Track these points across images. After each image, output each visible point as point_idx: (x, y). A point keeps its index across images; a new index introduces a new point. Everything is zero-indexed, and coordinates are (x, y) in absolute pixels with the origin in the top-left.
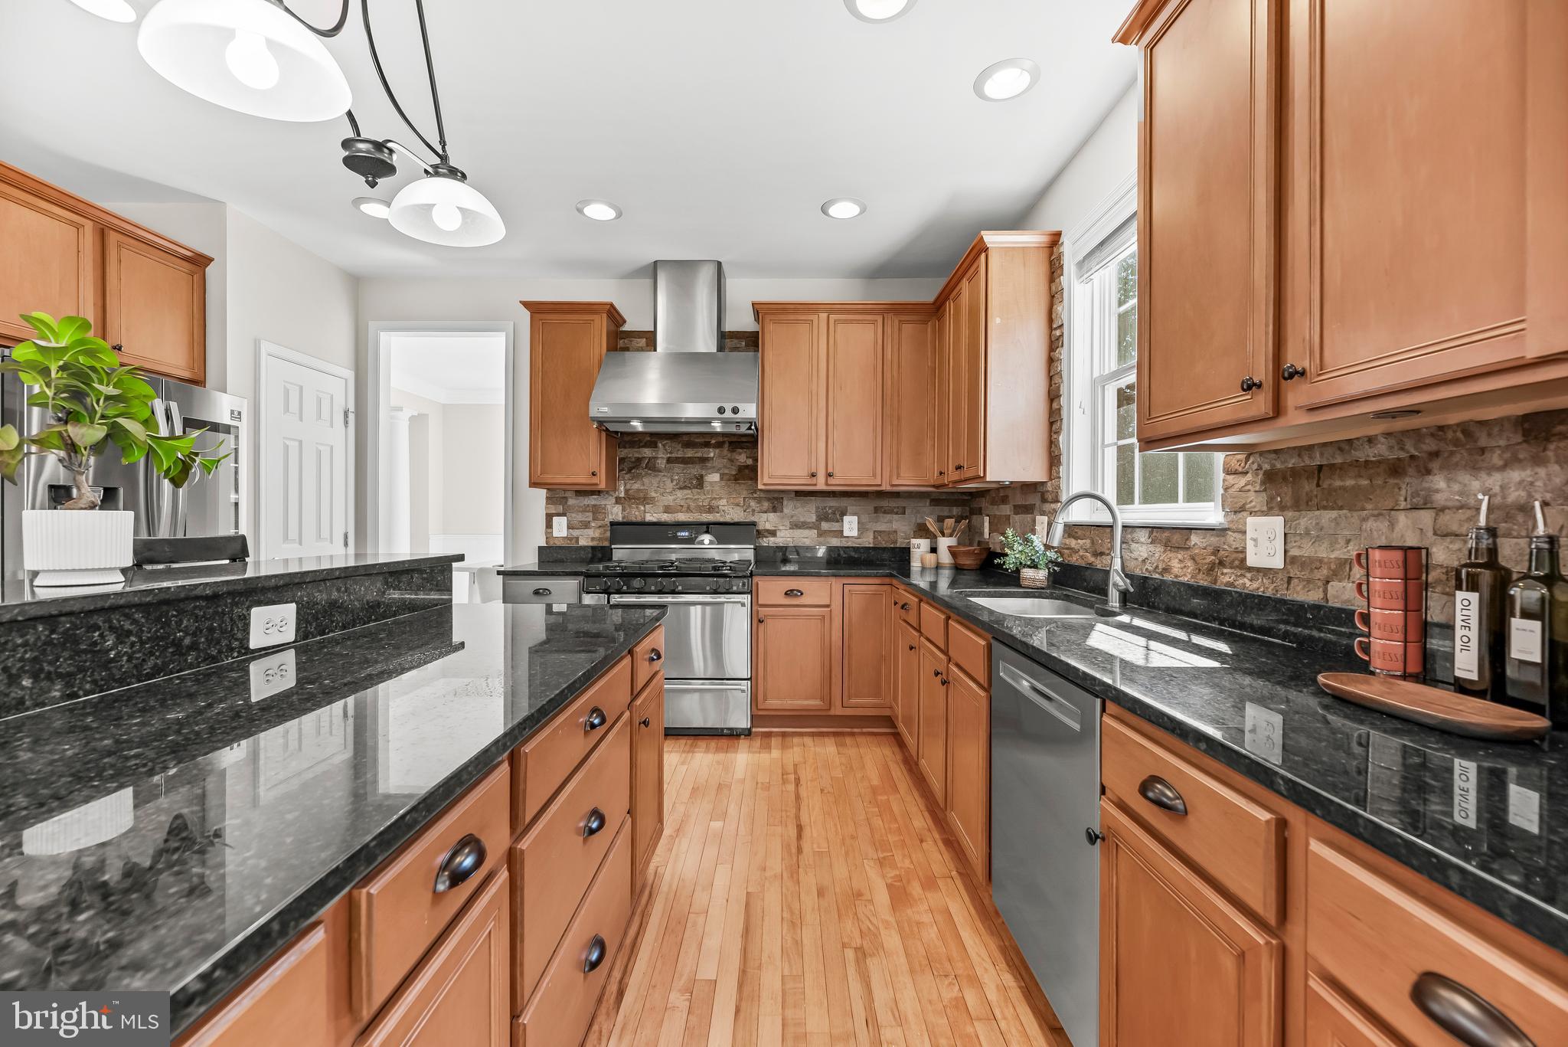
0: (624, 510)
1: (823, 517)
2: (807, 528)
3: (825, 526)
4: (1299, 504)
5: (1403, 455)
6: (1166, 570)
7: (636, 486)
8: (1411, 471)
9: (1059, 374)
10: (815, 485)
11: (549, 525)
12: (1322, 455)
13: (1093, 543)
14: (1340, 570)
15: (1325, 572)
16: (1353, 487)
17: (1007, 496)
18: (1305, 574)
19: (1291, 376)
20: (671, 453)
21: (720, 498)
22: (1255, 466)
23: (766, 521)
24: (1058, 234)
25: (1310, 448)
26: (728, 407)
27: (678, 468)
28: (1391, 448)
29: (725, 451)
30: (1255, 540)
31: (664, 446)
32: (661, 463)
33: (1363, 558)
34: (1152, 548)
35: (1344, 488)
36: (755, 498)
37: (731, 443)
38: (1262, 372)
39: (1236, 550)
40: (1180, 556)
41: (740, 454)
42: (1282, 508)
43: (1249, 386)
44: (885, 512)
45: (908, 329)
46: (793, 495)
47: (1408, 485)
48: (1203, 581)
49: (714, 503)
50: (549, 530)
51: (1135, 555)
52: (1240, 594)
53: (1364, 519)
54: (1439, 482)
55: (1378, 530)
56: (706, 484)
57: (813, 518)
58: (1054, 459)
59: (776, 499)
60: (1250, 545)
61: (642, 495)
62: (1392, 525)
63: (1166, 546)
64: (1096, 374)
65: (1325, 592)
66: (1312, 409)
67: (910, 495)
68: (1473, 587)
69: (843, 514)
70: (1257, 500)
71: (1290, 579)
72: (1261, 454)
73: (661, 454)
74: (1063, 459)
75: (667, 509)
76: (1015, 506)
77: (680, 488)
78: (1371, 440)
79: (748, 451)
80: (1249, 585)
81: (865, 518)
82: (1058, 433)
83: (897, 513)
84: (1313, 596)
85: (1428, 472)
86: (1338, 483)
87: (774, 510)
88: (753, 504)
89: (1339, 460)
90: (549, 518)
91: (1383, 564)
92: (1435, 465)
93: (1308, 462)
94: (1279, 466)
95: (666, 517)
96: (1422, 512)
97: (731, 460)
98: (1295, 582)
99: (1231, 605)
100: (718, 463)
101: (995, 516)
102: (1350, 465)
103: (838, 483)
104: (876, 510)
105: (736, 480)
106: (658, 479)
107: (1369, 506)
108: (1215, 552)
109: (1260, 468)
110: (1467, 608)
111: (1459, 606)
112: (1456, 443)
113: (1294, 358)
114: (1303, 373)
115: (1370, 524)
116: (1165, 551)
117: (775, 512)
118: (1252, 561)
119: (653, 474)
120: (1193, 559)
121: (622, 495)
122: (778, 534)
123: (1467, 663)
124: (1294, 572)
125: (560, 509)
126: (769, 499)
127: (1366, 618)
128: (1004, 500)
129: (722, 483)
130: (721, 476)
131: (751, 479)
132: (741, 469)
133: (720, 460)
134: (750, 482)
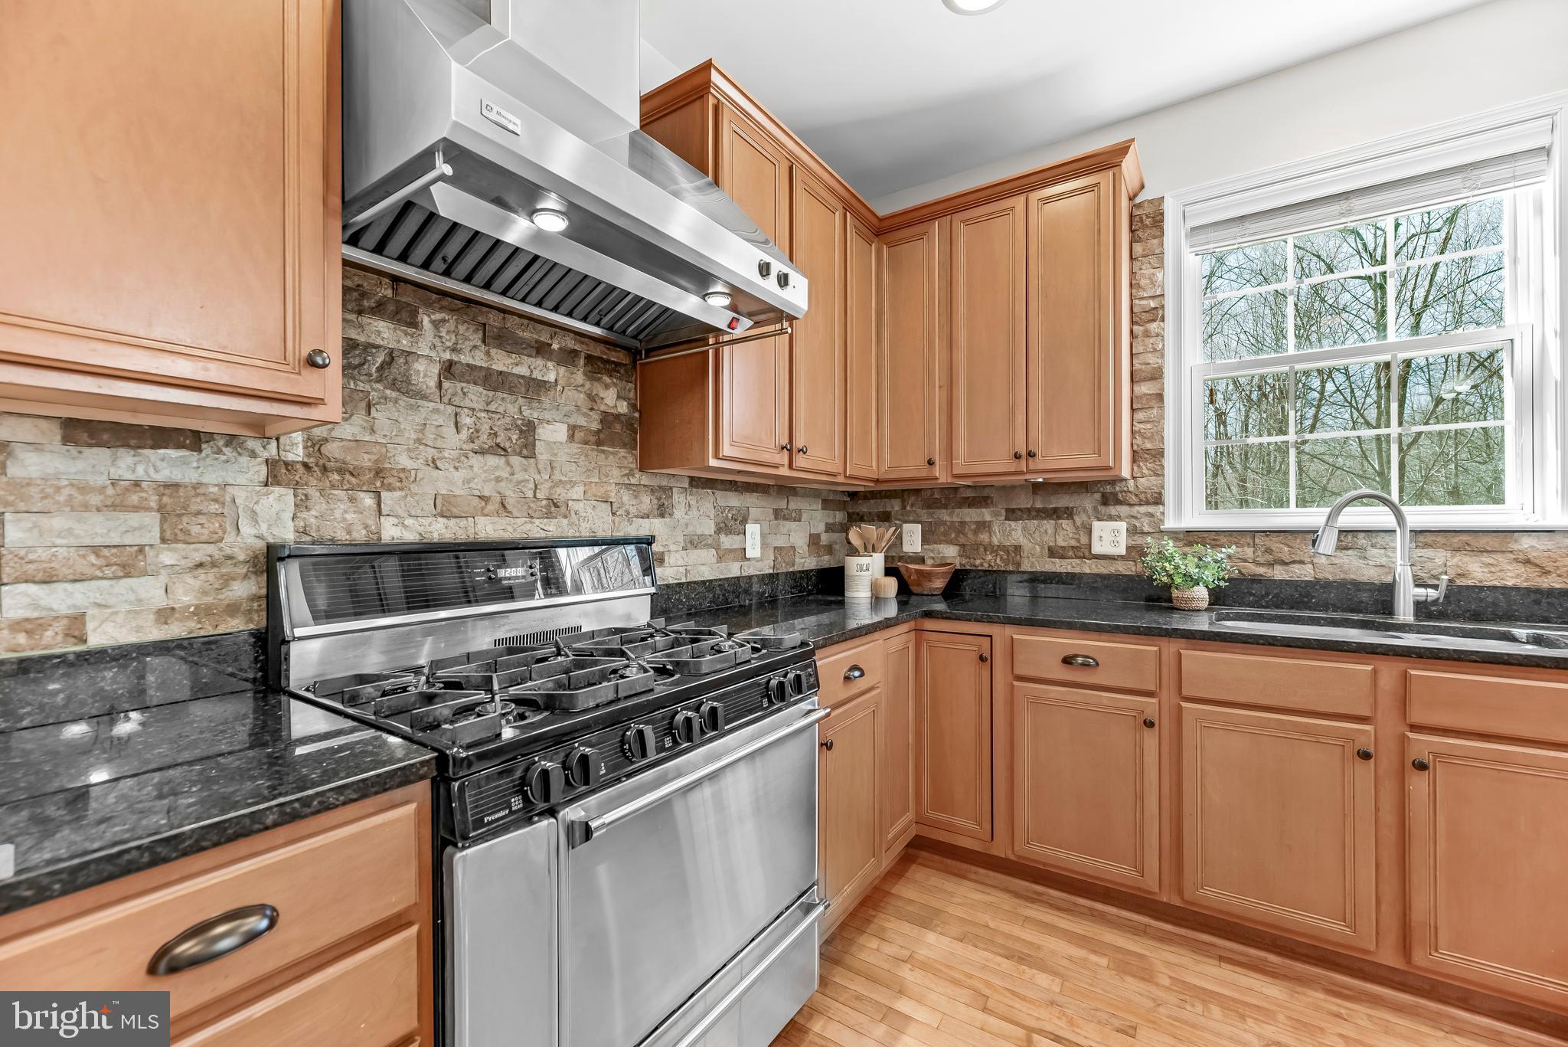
1: (722, 525)
2: (704, 546)
3: (724, 541)
20: (453, 349)
21: (573, 484)
27: (476, 395)
29: (580, 375)
31: (437, 324)
32: (425, 373)
36: (628, 486)
37: (592, 357)
41: (607, 387)
44: (784, 518)
46: (687, 484)
49: (560, 494)
56: (540, 447)
57: (708, 527)
59: (663, 488)
61: (366, 460)
69: (744, 520)
73: (428, 349)
75: (444, 508)
77: (481, 452)
79: (622, 381)
81: (768, 531)
83: (794, 519)
87: (660, 510)
88: (625, 496)
95: (440, 530)
97: (592, 398)
100: (563, 397)
105: (599, 443)
106: (418, 419)
117: (662, 516)
119: (404, 401)
121: (297, 453)
122: (669, 558)
126: (651, 488)
129: (575, 448)
130: (573, 429)
131: (624, 446)
132: (608, 419)
133: (570, 393)
134: (622, 452)
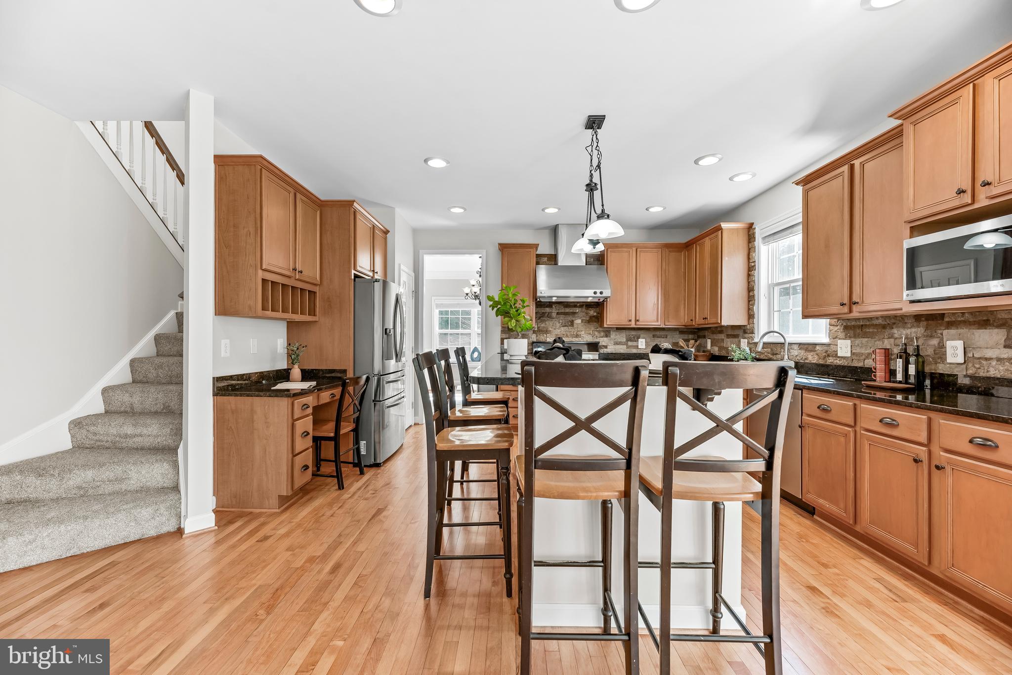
0: (537, 336)
1: (629, 339)
2: (622, 344)
3: (630, 343)
4: (855, 336)
5: (886, 323)
6: (806, 359)
7: (543, 325)
8: (888, 328)
9: (754, 281)
10: (630, 325)
11: (502, 343)
12: (863, 321)
13: (772, 350)
14: (868, 356)
15: (864, 357)
16: (872, 332)
17: (722, 331)
18: (858, 358)
19: (855, 304)
20: (559, 310)
21: (582, 331)
22: (841, 324)
23: (603, 341)
24: (752, 224)
25: (859, 319)
26: (598, 291)
27: (562, 317)
28: (883, 321)
29: (584, 309)
30: (841, 348)
31: (555, 306)
32: (554, 315)
33: (874, 352)
34: (800, 351)
35: (869, 332)
36: (597, 331)
37: (586, 305)
38: (846, 301)
39: (834, 351)
40: (812, 354)
41: (591, 310)
42: (850, 338)
43: (842, 305)
44: (658, 337)
45: (673, 254)
46: (615, 329)
47: (887, 332)
48: (821, 362)
49: (579, 333)
50: (503, 346)
51: (792, 354)
52: (836, 365)
53: (876, 341)
54: (895, 331)
55: (879, 344)
56: (575, 324)
57: (624, 340)
58: (751, 316)
59: (607, 331)
60: (839, 349)
61: (545, 329)
62: (883, 343)
63: (806, 350)
64: (770, 282)
65: (864, 363)
66: (860, 312)
67: (669, 329)
68: (901, 358)
69: (638, 338)
70: (842, 335)
71: (853, 359)
72: (843, 320)
73: (554, 311)
74: (756, 316)
76: (727, 335)
77: (563, 326)
78: (877, 318)
79: (594, 309)
80: (838, 362)
81: (648, 340)
82: (753, 305)
83: (663, 338)
84: (860, 364)
85: (893, 328)
86: (868, 330)
87: (607, 336)
88: (596, 333)
89: (868, 323)
90: (502, 340)
91: (879, 353)
92: (894, 326)
93: (858, 323)
94: (849, 324)
96: (891, 339)
97: (587, 313)
98: (854, 360)
99: (832, 370)
100: (581, 314)
101: (714, 339)
102: (872, 325)
103: (641, 324)
104: (654, 336)
105: (589, 322)
106: (553, 322)
107: (877, 337)
108: (826, 352)
109: (842, 324)
110: (899, 363)
111: (898, 363)
112: (900, 321)
113: (855, 299)
114: (858, 303)
115: (877, 342)
116: (805, 352)
117: (607, 337)
118: (839, 354)
119: (550, 320)
120: (817, 354)
121: (536, 329)
122: (608, 347)
123: (899, 377)
124: (854, 357)
125: (507, 336)
126: (604, 331)
127: (875, 369)
128: (721, 332)
129: (583, 324)
130: (582, 320)
131: (596, 322)
132: (591, 317)
133: (582, 313)
134: (595, 323)
